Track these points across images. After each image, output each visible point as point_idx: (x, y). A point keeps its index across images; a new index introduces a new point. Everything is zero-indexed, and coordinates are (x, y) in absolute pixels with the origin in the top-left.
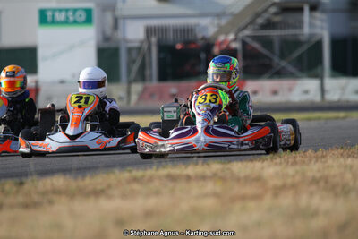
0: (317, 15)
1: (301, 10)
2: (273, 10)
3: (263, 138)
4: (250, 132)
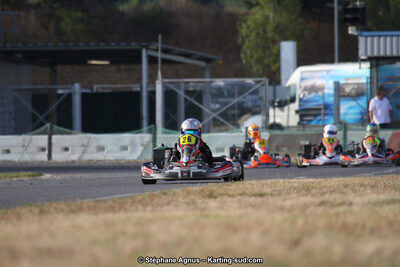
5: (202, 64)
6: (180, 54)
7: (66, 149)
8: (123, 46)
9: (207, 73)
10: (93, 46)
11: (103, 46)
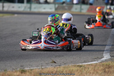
3: (66, 46)
4: (61, 43)
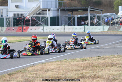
0: (50, 11)
1: (46, 10)
2: (40, 10)
5: (101, 11)
6: (96, 9)
7: (69, 29)
8: (85, 8)
9: (101, 13)
10: (79, 8)
11: (81, 8)
